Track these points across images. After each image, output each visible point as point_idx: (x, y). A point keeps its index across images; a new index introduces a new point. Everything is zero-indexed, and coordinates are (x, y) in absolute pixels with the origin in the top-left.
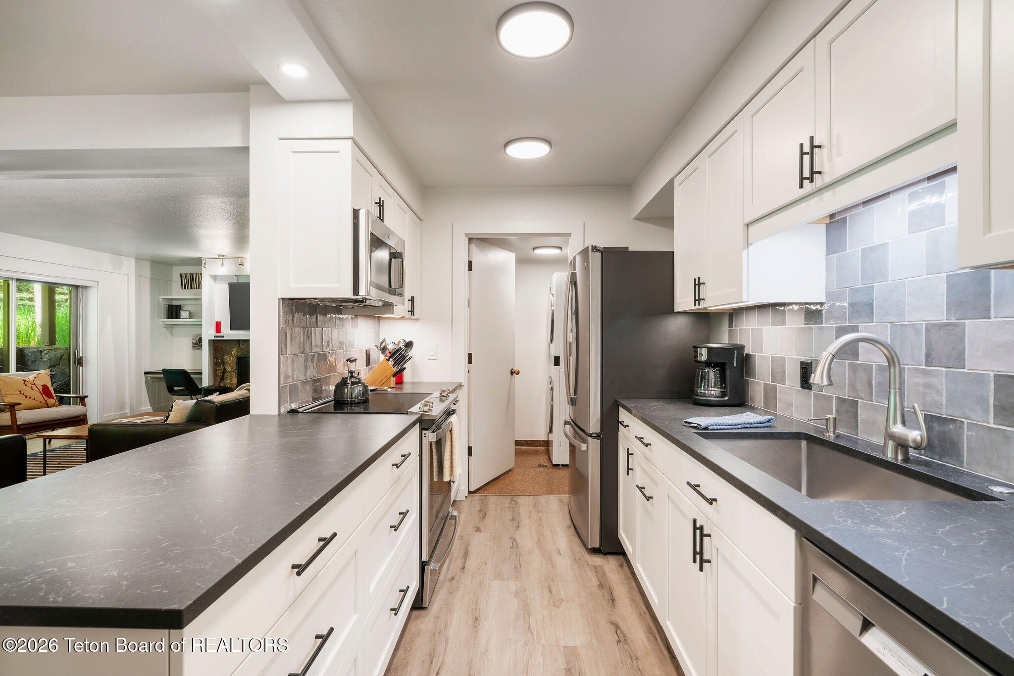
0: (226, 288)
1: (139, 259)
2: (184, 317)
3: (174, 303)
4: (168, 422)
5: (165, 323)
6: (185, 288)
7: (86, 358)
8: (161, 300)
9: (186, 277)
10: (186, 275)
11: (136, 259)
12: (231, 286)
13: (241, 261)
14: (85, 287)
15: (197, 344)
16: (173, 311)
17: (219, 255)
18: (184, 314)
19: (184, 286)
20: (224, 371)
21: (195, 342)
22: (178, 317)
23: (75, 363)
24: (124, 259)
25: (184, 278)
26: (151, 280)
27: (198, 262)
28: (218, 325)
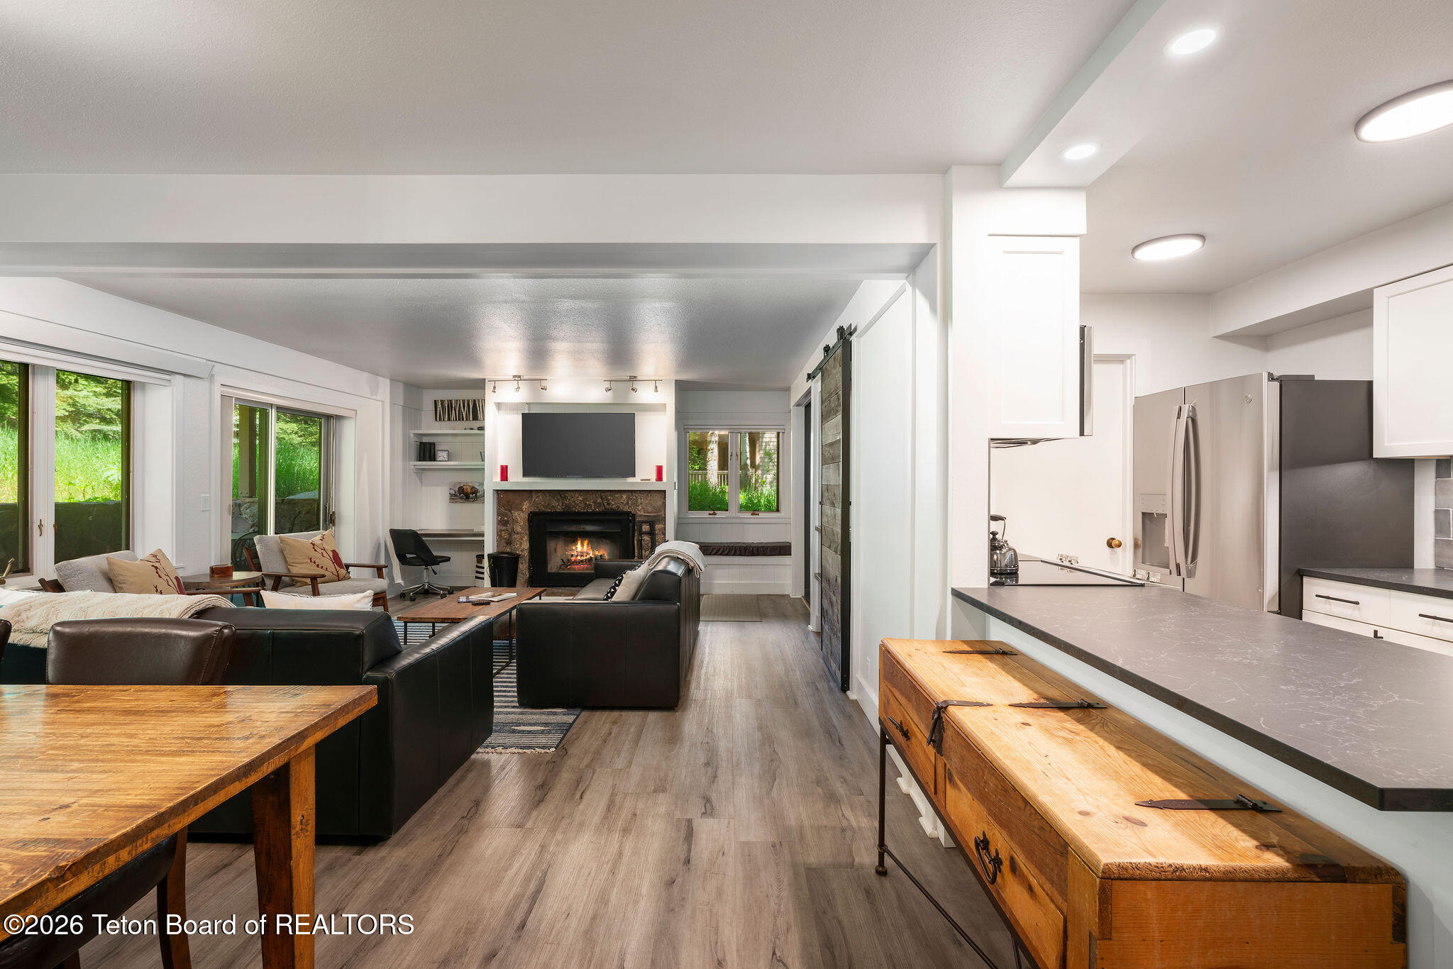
0: (518, 420)
1: (393, 380)
2: (441, 458)
3: (425, 440)
4: (615, 599)
5: (416, 467)
6: (440, 420)
7: (339, 513)
8: (412, 435)
9: (442, 405)
10: (442, 402)
11: (391, 380)
12: (526, 417)
13: (544, 383)
14: (339, 418)
15: (456, 496)
16: (426, 451)
17: (514, 376)
18: (442, 455)
19: (438, 417)
20: (511, 533)
21: (453, 492)
22: (433, 458)
23: (325, 520)
24: (380, 379)
25: (439, 406)
26: (404, 410)
27: (480, 384)
28: (504, 470)
